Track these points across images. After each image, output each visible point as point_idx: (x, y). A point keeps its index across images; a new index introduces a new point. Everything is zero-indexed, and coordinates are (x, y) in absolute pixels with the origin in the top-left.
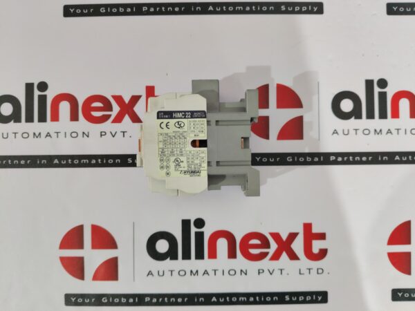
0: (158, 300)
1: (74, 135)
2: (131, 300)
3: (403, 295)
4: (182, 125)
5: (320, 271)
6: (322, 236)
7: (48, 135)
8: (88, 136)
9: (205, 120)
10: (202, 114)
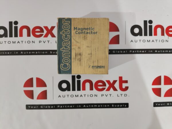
0: (63, 107)
1: (29, 42)
2: (52, 107)
3: (158, 105)
5: (126, 95)
6: (126, 82)
7: (18, 42)
8: (34, 43)
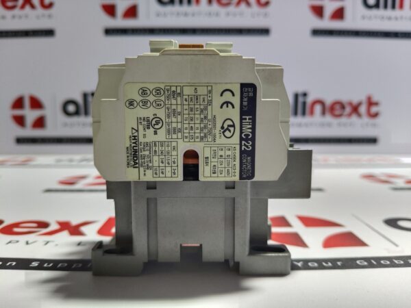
4: (227, 134)
9: (237, 178)
10: (247, 172)
